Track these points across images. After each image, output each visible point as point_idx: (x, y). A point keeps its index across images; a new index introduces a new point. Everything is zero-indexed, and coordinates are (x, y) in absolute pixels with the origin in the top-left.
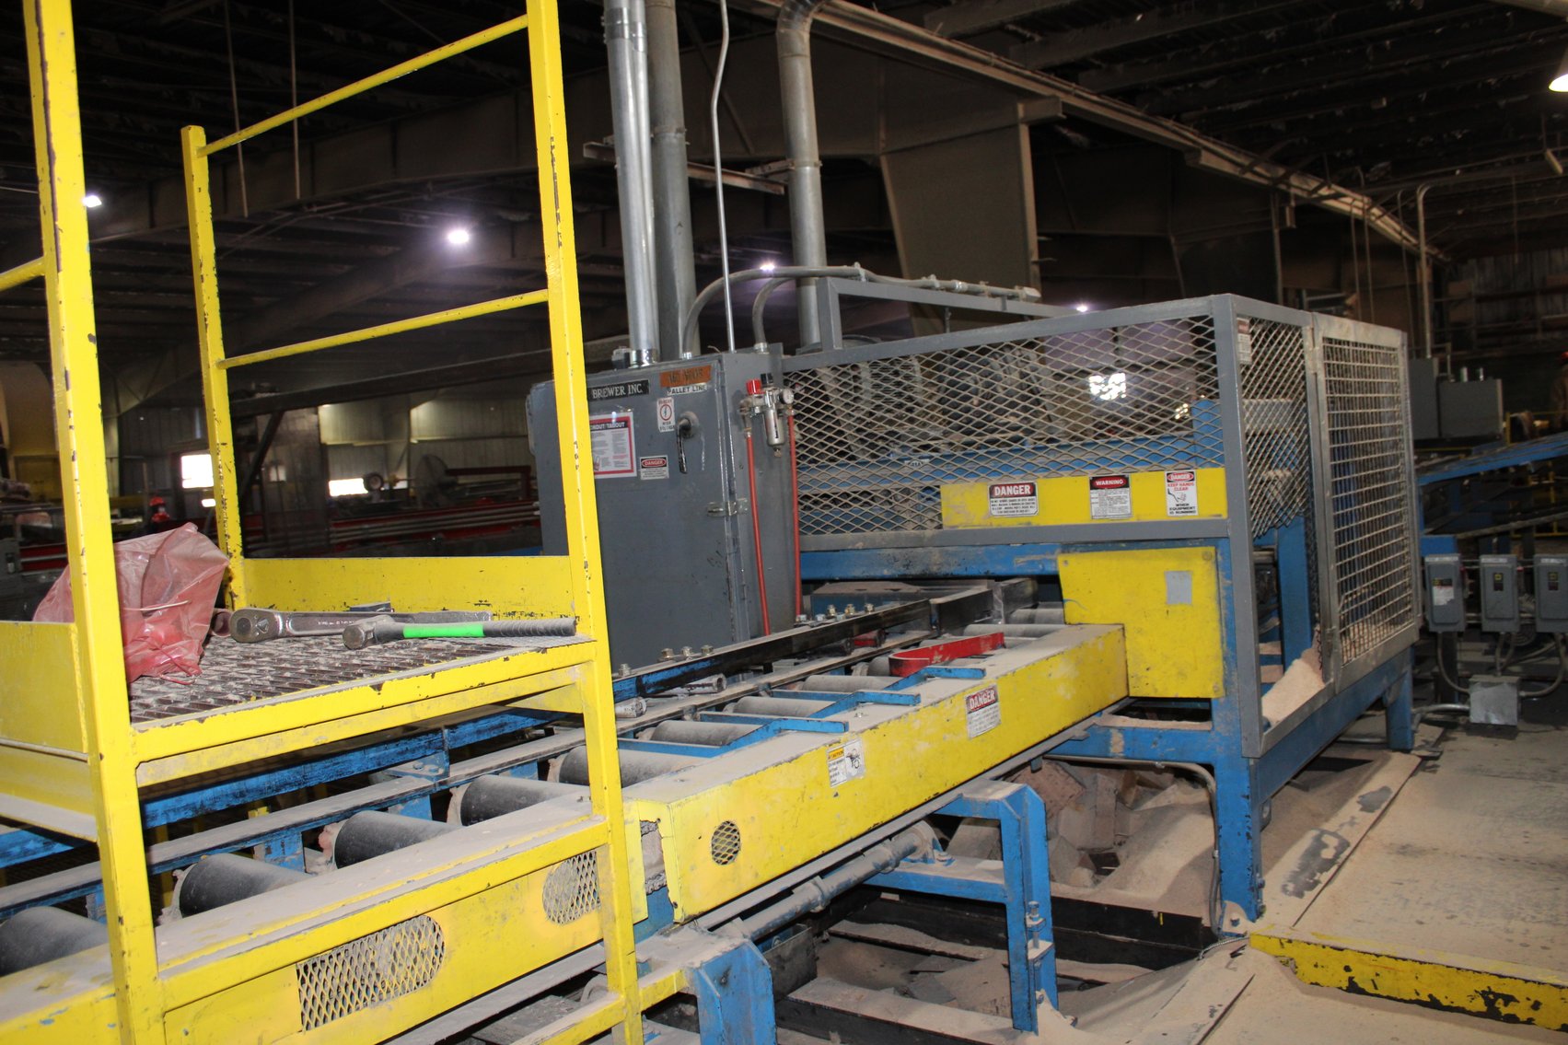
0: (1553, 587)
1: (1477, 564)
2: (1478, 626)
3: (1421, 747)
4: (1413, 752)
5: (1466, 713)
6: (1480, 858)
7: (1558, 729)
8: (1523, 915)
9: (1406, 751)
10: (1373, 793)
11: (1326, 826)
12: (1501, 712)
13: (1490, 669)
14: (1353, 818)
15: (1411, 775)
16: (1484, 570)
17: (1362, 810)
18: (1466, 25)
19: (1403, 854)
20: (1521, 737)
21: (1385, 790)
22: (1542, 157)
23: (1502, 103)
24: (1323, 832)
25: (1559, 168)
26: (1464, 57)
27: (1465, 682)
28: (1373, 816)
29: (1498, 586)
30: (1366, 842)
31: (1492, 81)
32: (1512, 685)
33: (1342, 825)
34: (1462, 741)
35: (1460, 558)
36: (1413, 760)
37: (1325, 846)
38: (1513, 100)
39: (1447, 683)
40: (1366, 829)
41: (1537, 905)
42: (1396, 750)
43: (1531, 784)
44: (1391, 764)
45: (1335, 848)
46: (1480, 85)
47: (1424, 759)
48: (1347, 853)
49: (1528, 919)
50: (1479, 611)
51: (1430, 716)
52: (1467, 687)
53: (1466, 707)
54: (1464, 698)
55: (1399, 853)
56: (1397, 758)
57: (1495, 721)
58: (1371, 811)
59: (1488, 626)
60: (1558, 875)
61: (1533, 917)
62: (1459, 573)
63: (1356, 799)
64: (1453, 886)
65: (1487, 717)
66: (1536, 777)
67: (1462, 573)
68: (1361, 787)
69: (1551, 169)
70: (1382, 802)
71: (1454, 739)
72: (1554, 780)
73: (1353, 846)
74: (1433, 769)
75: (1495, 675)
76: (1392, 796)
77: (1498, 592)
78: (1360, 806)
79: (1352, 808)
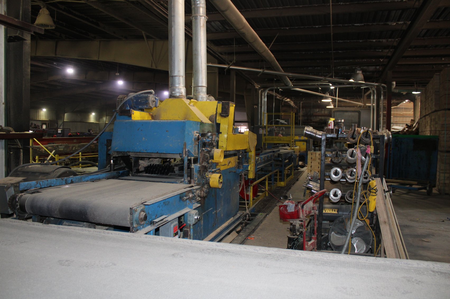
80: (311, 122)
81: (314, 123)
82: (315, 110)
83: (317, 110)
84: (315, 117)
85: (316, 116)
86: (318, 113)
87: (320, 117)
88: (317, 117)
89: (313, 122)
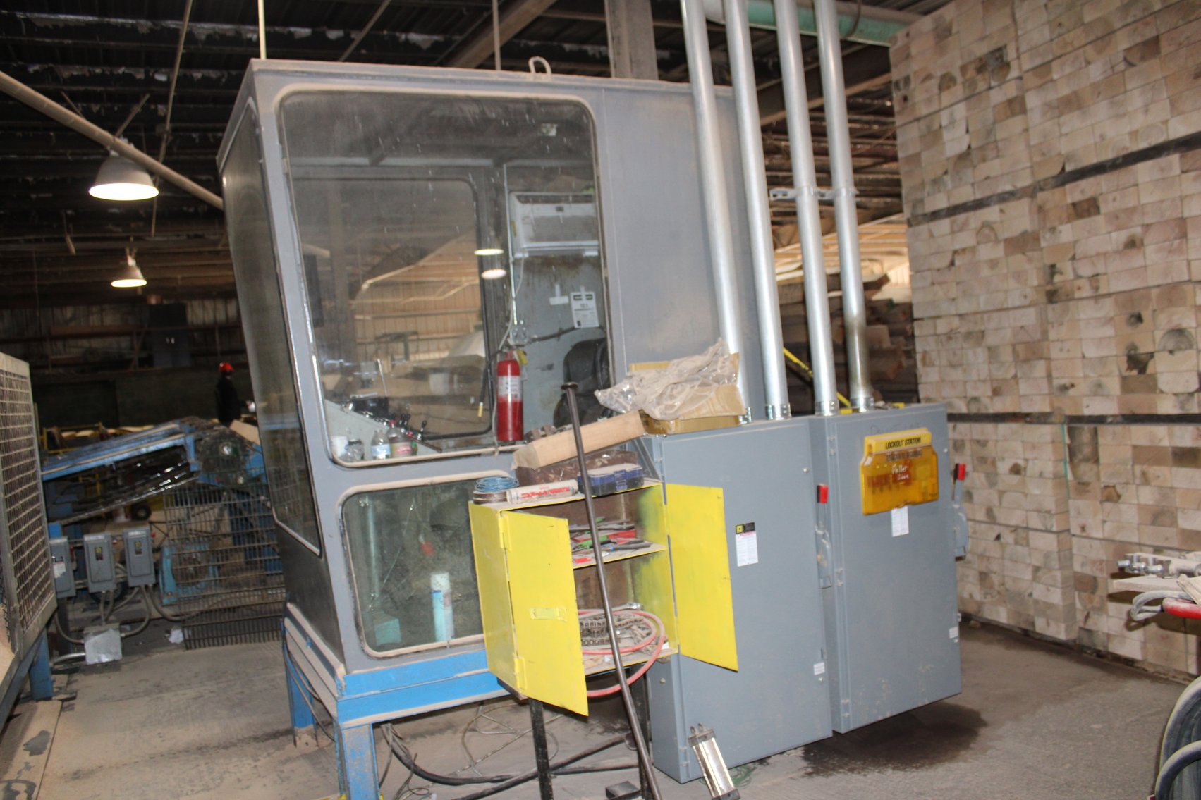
0: (138, 552)
1: (82, 542)
2: (86, 589)
3: (57, 693)
4: (53, 698)
5: (83, 658)
6: (136, 762)
7: (147, 655)
8: (185, 792)
9: (48, 699)
10: (33, 739)
11: (7, 777)
12: (108, 652)
13: (95, 621)
14: (27, 763)
15: (59, 716)
16: (87, 545)
17: (31, 755)
18: (19, 134)
19: (78, 778)
20: (125, 667)
21: (44, 733)
22: (63, 240)
23: (34, 196)
24: (10, 783)
25: (73, 250)
26: (13, 157)
27: (80, 633)
28: (43, 757)
29: (99, 557)
30: (46, 779)
31: (30, 179)
32: (115, 629)
33: (19, 772)
34: (82, 681)
35: (69, 539)
36: (55, 704)
37: (17, 793)
38: (42, 195)
39: (65, 639)
40: (43, 768)
41: (191, 781)
42: (38, 700)
43: (147, 698)
44: (38, 713)
45: (26, 791)
46: (20, 180)
47: (63, 700)
48: (35, 792)
49: (190, 793)
50: (86, 577)
51: (57, 667)
52: (82, 638)
53: (83, 654)
54: (81, 647)
55: (73, 779)
56: (42, 705)
57: (105, 659)
58: (40, 752)
59: (93, 588)
60: (193, 756)
61: (192, 791)
62: (68, 551)
63: (22, 748)
64: (127, 789)
65: (99, 658)
66: (147, 693)
67: (71, 551)
68: (21, 738)
69: (68, 250)
70: (46, 743)
71: (76, 681)
72: (161, 692)
73: (38, 785)
74: (71, 708)
75: (100, 625)
76: (51, 736)
77: (100, 561)
78: (28, 753)
79: (22, 756)
80: (46, 367)
81: (61, 371)
82: (57, 312)
83: (69, 312)
84: (60, 344)
85: (64, 338)
86: (73, 324)
87: (85, 343)
88: (72, 342)
89: (55, 365)
